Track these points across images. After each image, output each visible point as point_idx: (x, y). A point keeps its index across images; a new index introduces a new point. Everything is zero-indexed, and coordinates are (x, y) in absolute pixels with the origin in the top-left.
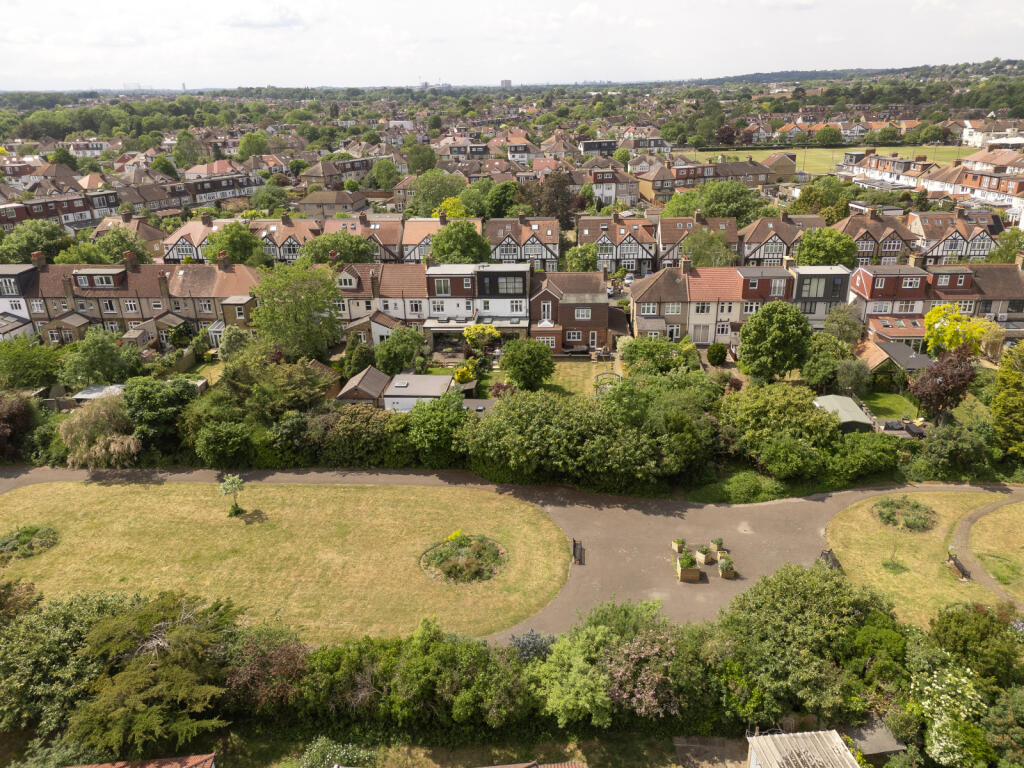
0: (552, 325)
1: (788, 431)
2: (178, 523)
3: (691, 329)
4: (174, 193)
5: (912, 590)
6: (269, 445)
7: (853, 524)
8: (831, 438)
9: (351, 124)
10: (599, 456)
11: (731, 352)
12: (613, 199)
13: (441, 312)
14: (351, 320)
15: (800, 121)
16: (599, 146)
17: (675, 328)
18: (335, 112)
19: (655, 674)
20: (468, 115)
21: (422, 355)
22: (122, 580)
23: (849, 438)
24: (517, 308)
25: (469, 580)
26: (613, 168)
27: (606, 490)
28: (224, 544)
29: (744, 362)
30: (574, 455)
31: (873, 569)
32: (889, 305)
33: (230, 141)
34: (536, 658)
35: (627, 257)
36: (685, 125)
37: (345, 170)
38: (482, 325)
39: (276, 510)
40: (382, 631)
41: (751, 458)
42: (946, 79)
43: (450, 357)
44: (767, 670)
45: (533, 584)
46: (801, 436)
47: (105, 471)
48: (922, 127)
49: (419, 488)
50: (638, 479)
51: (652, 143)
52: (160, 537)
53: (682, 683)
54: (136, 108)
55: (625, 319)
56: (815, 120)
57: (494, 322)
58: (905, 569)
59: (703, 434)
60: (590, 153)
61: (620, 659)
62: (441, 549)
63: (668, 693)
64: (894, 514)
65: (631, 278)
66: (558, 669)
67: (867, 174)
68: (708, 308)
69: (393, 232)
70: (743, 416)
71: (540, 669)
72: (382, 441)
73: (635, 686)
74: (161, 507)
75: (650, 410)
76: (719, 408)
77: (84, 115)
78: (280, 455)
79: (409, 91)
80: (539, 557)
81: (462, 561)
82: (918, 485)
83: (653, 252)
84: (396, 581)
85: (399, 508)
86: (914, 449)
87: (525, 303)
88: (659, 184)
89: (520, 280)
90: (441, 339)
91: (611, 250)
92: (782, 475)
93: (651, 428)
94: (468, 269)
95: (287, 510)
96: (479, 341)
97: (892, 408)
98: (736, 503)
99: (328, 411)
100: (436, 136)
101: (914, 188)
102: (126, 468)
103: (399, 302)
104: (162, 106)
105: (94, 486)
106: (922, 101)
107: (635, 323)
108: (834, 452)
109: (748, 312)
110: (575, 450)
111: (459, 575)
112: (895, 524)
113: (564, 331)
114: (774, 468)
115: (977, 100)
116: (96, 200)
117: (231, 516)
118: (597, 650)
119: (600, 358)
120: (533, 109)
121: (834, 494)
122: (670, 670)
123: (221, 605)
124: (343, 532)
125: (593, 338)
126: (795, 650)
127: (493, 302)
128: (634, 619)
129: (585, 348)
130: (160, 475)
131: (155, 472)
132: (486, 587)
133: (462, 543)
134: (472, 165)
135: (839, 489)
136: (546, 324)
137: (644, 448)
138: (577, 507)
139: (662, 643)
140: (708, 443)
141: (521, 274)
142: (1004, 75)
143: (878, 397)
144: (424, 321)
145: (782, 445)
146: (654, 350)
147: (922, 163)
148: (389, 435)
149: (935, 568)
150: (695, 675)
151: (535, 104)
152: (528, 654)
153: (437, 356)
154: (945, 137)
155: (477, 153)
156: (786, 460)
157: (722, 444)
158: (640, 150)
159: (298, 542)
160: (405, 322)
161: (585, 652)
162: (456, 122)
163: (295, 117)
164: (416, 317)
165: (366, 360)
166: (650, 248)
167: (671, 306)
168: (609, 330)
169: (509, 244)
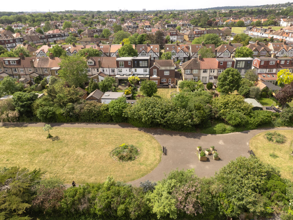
0: (157, 77)
1: (235, 110)
2: (30, 140)
3: (201, 78)
4: (41, 38)
5: (281, 164)
6: (62, 114)
7: (258, 141)
8: (250, 112)
9: (98, 20)
10: (172, 118)
11: (214, 85)
12: (176, 40)
13: (121, 73)
14: (92, 75)
15: (231, 19)
16: (172, 26)
17: (196, 78)
18: (93, 17)
19: (193, 199)
20: (133, 18)
21: (115, 86)
22: (7, 160)
23: (256, 112)
24: (145, 71)
25: (127, 161)
26: (176, 31)
27: (174, 130)
28: (44, 148)
29: (219, 88)
30: (163, 118)
31: (266, 157)
32: (265, 70)
33: (61, 24)
34: (149, 191)
35: (180, 56)
36: (197, 20)
37: (94, 32)
38: (134, 77)
39: (63, 136)
40: (96, 179)
41: (223, 119)
42: (274, 8)
43: (124, 87)
44: (235, 197)
45: (149, 162)
46: (240, 112)
47: (7, 123)
48: (268, 21)
49: (111, 129)
50: (185, 126)
51: (188, 25)
52: (22, 145)
53: (204, 202)
54: (34, 16)
55: (180, 75)
56: (236, 19)
57: (138, 76)
58: (277, 157)
59: (207, 111)
60: (169, 28)
61: (180, 192)
62: (118, 150)
63: (198, 205)
64: (272, 137)
65: (182, 63)
66: (157, 196)
67: (253, 34)
68: (207, 71)
69: (108, 48)
70: (220, 105)
71: (151, 195)
72: (99, 113)
73: (186, 203)
74: (24, 135)
75: (189, 103)
76: (212, 102)
77: (17, 17)
78: (65, 118)
79: (115, 12)
80: (151, 153)
81: (125, 154)
82: (278, 128)
83: (188, 55)
84: (102, 161)
85: (105, 136)
86: (277, 116)
87: (148, 69)
88: (190, 36)
89: (146, 62)
90: (121, 81)
91: (176, 54)
92: (234, 124)
93: (190, 109)
94: (130, 58)
95: (67, 136)
96: (133, 81)
97: (268, 103)
98: (218, 134)
99: (82, 103)
100: (123, 23)
101: (267, 37)
102: (15, 122)
103: (108, 69)
104: (42, 15)
105: (3, 128)
106: (267, 14)
107: (183, 76)
108: (251, 117)
109: (220, 73)
110: (164, 116)
111: (124, 159)
112: (273, 141)
113: (161, 79)
114: (231, 122)
115: (284, 13)
116: (17, 40)
117: (48, 138)
118: (172, 188)
119: (172, 87)
120: (152, 16)
121: (251, 131)
122: (199, 197)
123: (36, 171)
124: (85, 144)
125: (170, 81)
126: (246, 189)
127: (138, 69)
128: (185, 177)
129: (167, 84)
130: (26, 124)
131: (24, 124)
132: (133, 163)
133: (125, 147)
134: (133, 31)
135: (252, 129)
136: (155, 76)
137: (187, 115)
138: (164, 135)
139: (196, 186)
140: (208, 114)
141: (147, 60)
142: (291, 7)
143: (262, 99)
144: (115, 75)
145: (234, 114)
146: (190, 84)
147: (270, 30)
148: (102, 111)
149: (287, 157)
150: (209, 199)
151: (152, 15)
152: (146, 190)
153: (120, 87)
154: (275, 24)
155: (135, 28)
156: (235, 119)
157: (213, 114)
158: (184, 27)
159: (69, 147)
160: (110, 75)
161: (167, 189)
162: (129, 20)
163: (81, 18)
164: (113, 74)
165: (96, 87)
166: (188, 54)
167: (195, 70)
168: (175, 78)
169: (143, 52)
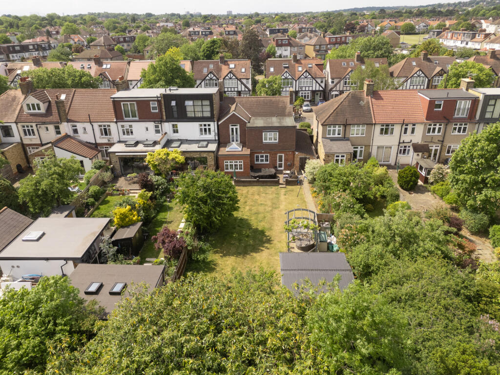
0: (240, 149)
3: (374, 151)
12: (288, 57)
13: (131, 136)
14: (42, 145)
16: (278, 31)
17: (359, 150)
18: (133, 20)
24: (205, 130)
26: (288, 37)
35: (304, 89)
37: (119, 42)
38: (168, 150)
43: (132, 184)
48: (459, 23)
55: (309, 141)
57: (182, 146)
60: (273, 34)
65: (307, 105)
67: (445, 43)
68: (392, 130)
69: (121, 70)
83: (323, 85)
87: (213, 126)
89: (207, 102)
91: (292, 84)
101: (479, 49)
103: (88, 126)
107: (320, 145)
109: (431, 134)
113: (252, 154)
119: (288, 183)
125: (281, 160)
127: (181, 125)
129: (273, 171)
136: (235, 147)
141: (209, 97)
147: (484, 33)
151: (243, 19)
153: (119, 183)
160: (96, 146)
164: (105, 141)
166: (322, 82)
167: (356, 128)
168: (297, 153)
169: (211, 79)
